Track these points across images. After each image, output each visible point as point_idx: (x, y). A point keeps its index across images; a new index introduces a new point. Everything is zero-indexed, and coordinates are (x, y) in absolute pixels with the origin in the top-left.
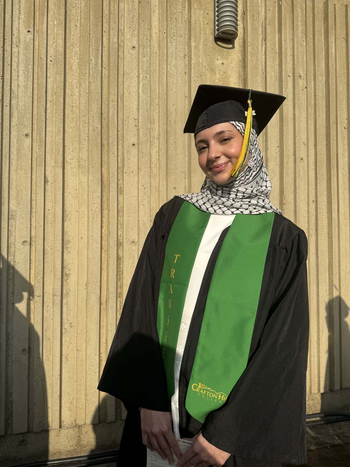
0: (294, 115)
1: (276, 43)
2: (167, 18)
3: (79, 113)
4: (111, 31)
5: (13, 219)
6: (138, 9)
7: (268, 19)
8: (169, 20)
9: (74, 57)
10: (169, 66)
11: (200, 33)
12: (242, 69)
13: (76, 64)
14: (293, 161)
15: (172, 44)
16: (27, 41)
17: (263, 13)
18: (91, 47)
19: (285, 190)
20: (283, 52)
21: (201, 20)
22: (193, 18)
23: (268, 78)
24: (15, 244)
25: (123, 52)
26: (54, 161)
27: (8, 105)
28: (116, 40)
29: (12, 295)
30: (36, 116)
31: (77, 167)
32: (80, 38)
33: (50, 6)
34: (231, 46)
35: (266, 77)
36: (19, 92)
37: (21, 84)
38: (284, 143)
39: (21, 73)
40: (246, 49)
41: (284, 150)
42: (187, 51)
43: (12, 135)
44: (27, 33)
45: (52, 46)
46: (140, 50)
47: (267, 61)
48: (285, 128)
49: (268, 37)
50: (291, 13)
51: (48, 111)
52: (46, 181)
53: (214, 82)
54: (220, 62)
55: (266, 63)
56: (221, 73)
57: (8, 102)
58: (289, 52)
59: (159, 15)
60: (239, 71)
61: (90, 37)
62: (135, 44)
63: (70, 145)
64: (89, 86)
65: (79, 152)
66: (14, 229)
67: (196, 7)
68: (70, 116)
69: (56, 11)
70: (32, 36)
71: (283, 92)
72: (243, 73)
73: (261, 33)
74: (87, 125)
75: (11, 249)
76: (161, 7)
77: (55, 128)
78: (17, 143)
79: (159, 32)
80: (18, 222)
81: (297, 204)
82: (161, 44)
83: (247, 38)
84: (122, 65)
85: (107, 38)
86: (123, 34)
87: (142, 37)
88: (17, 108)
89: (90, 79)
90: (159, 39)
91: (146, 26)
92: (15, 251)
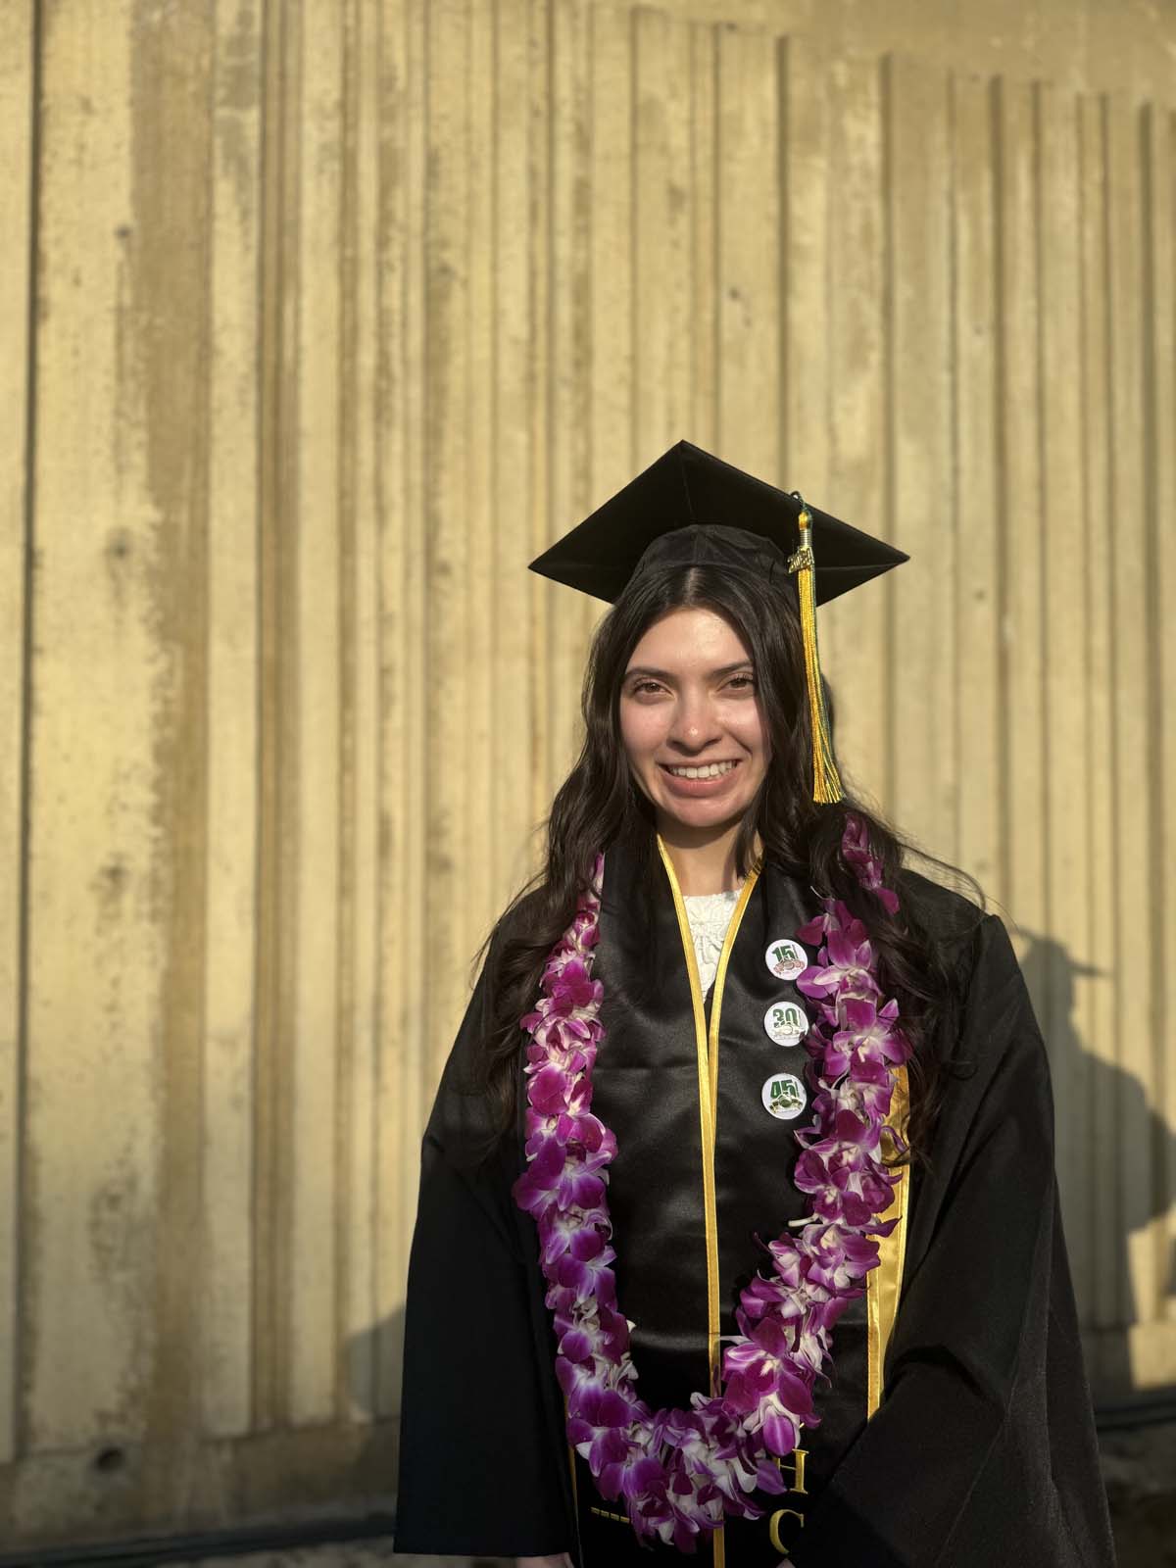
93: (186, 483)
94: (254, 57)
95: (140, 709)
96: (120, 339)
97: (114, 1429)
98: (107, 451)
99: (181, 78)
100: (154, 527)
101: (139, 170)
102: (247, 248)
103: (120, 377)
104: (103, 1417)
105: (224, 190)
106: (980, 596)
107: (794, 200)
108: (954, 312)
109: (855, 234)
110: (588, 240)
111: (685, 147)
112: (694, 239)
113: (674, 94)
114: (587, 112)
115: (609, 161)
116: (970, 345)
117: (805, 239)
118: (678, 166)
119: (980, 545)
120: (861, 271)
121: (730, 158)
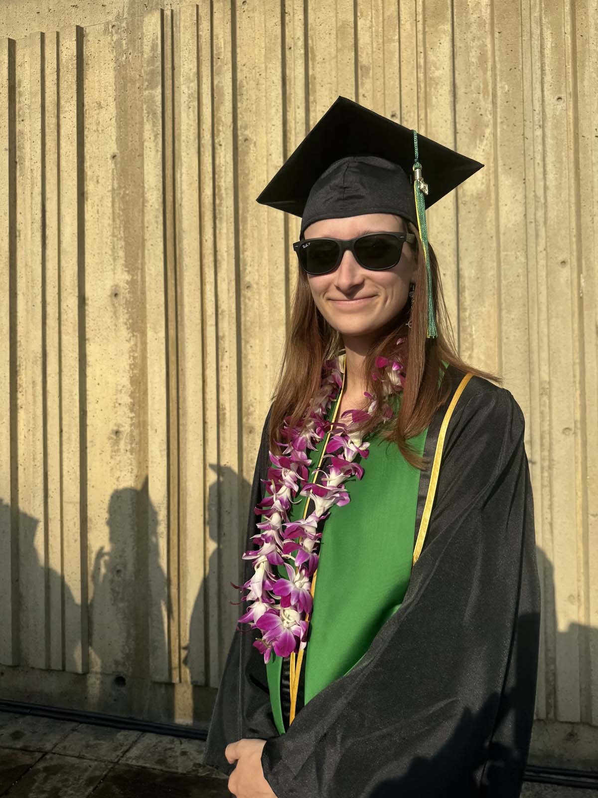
93: (139, 262)
94: (159, 63)
95: (124, 362)
96: (113, 202)
97: (120, 669)
98: (110, 252)
99: (134, 82)
100: (127, 282)
101: (119, 128)
102: (157, 151)
103: (114, 220)
104: (117, 663)
105: (148, 127)
106: (563, 262)
107: (430, 53)
108: (543, 91)
109: (474, 61)
110: (316, 107)
111: (369, 42)
112: (373, 91)
113: (362, 15)
114: (314, 40)
115: (325, 62)
116: (554, 109)
117: (437, 74)
118: (365, 53)
119: (563, 232)
120: (478, 82)
121: (391, 40)
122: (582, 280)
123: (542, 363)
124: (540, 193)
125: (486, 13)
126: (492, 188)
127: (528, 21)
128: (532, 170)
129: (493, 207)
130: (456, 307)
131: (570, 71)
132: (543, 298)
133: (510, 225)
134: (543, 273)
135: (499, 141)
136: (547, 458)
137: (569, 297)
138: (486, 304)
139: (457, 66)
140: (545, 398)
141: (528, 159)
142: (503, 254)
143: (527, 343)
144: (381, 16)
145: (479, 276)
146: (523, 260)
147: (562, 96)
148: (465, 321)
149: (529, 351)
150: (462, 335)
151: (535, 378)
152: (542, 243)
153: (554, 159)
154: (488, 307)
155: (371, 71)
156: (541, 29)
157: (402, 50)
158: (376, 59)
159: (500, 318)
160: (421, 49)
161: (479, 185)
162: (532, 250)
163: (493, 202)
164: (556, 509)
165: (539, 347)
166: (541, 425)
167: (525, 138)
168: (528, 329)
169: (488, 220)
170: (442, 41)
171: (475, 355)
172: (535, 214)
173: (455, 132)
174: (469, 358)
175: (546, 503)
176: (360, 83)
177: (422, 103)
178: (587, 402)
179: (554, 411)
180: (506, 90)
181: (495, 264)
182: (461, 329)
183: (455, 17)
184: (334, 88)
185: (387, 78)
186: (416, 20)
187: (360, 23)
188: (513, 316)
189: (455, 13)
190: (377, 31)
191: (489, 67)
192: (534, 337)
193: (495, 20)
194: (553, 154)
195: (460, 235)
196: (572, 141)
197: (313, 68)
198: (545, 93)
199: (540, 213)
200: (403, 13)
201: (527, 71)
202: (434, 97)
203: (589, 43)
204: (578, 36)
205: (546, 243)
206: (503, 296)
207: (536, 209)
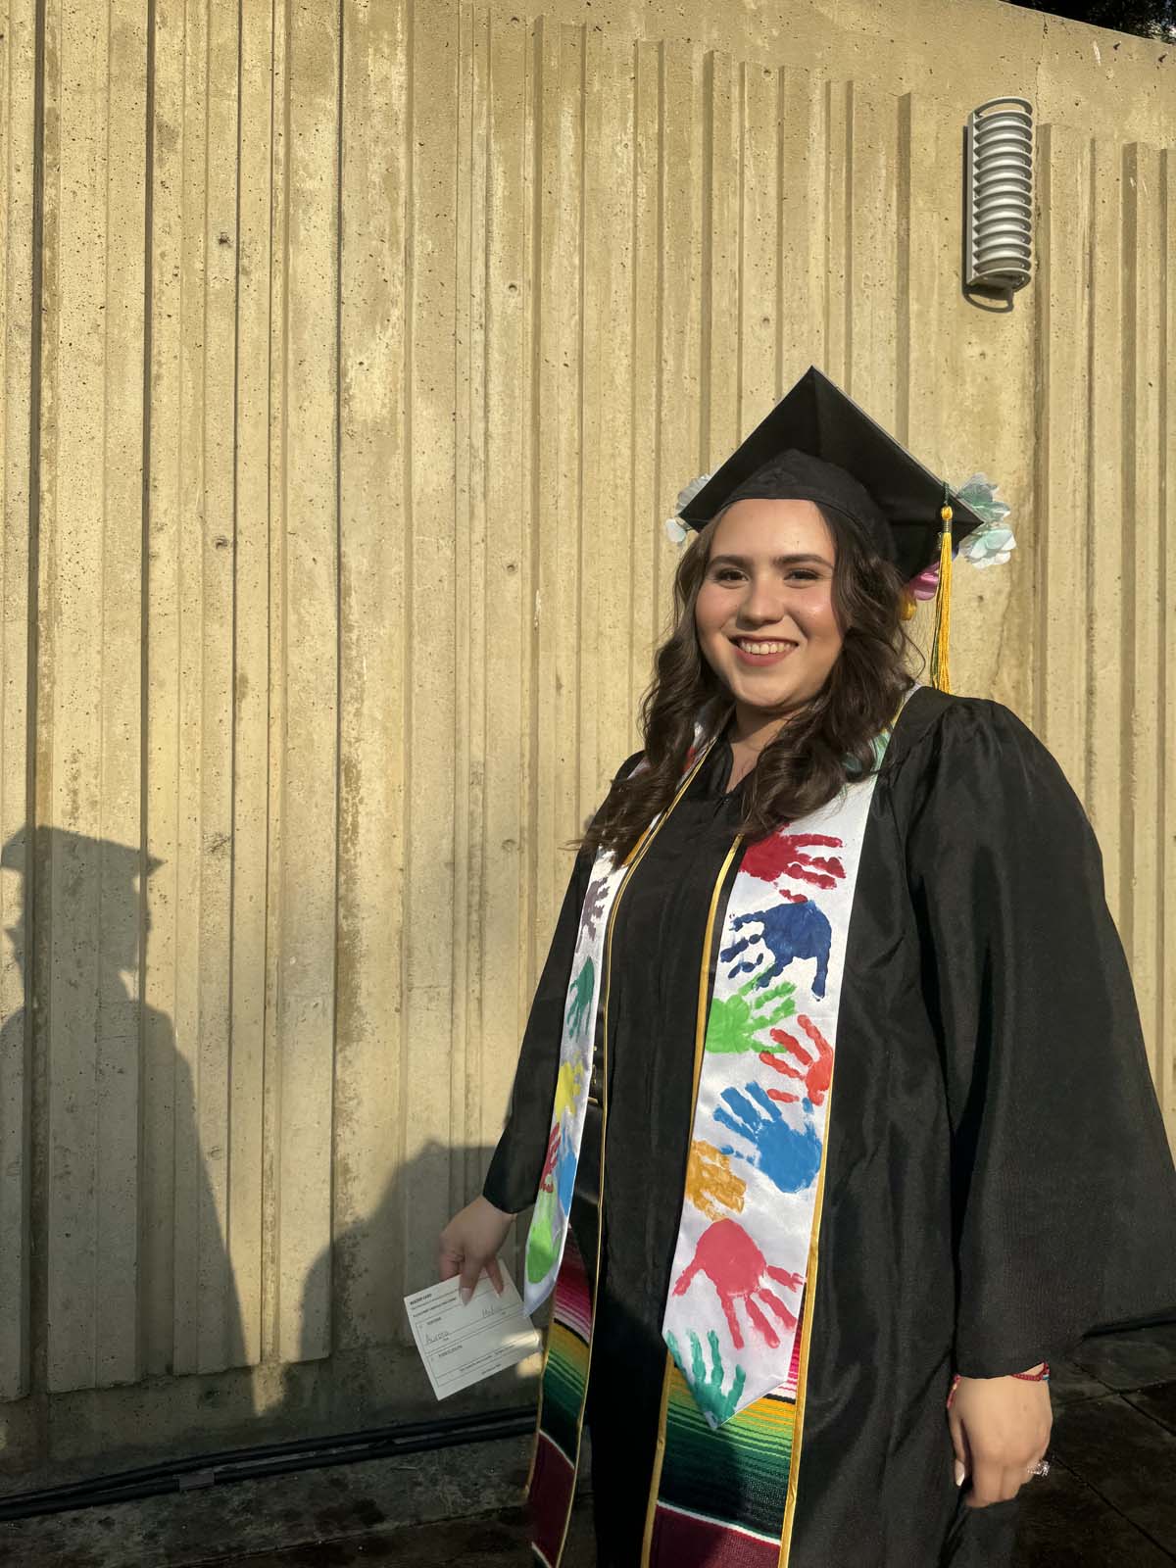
0: (1162, 492)
1: (1117, 293)
2: (849, 238)
3: (633, 505)
4: (713, 279)
5: (479, 783)
6: (774, 214)
7: (1099, 228)
8: (855, 242)
9: (617, 352)
10: (854, 371)
11: (932, 275)
12: (1032, 368)
13: (622, 369)
14: (1156, 617)
15: (863, 310)
16: (509, 312)
17: (1086, 208)
18: (665, 327)
19: (1138, 696)
20: (1138, 319)
21: (935, 238)
22: (913, 236)
23: (1097, 392)
24: (483, 849)
25: (740, 333)
26: (575, 635)
27: (466, 489)
28: (725, 303)
29: (477, 979)
30: (529, 516)
31: (625, 647)
32: (634, 300)
33: (565, 217)
34: (1003, 304)
35: (1091, 389)
36: (491, 453)
37: (496, 429)
38: (1137, 571)
39: (494, 401)
40: (1044, 316)
41: (1137, 588)
42: (894, 322)
43: (473, 568)
44: (509, 293)
45: (569, 325)
46: (785, 329)
47: (1096, 344)
48: (1139, 529)
49: (1099, 279)
50: (1158, 210)
51: (562, 503)
52: (559, 687)
53: (961, 403)
54: (975, 351)
55: (1091, 350)
56: (979, 380)
57: (466, 482)
58: (1153, 318)
59: (827, 229)
60: (1023, 375)
61: (660, 297)
62: (770, 309)
63: (610, 590)
64: (659, 433)
65: (632, 607)
66: (480, 810)
67: (921, 203)
68: (610, 512)
69: (577, 229)
70: (520, 298)
71: (1137, 430)
72: (1033, 379)
73: (1080, 270)
74: (651, 536)
75: (474, 861)
76: (834, 208)
77: (576, 545)
78: (485, 588)
79: (827, 277)
80: (491, 792)
81: (1168, 735)
82: (833, 309)
83: (1048, 286)
84: (735, 369)
85: (699, 296)
86: (740, 284)
87: (788, 295)
88: (485, 495)
89: (663, 414)
90: (827, 291)
91: (799, 263)
92: (483, 867)
106: (511, 567)
107: (296, 141)
108: (487, 267)
109: (377, 180)
110: (58, 176)
111: (176, 80)
112: (184, 181)
113: (164, 23)
114: (59, 37)
115: (81, 92)
116: (503, 303)
117: (310, 185)
118: (168, 102)
119: (512, 516)
120: (382, 221)
121: (222, 94)
122: (539, 601)
123: (474, 732)
124: (479, 442)
125: (399, 101)
126: (401, 417)
127: (468, 139)
128: (466, 398)
129: (401, 451)
130: (335, 622)
131: (531, 244)
132: (479, 624)
133: (429, 490)
134: (481, 582)
135: (413, 337)
136: (478, 889)
137: (519, 627)
138: (387, 623)
139: (345, 180)
140: (477, 790)
141: (460, 378)
142: (415, 538)
143: (452, 697)
144: (204, 38)
145: (375, 571)
146: (449, 553)
147: (517, 283)
148: (350, 648)
149: (455, 712)
150: (344, 671)
151: (464, 756)
152: (479, 527)
153: (500, 389)
154: (389, 628)
155: (180, 141)
156: (489, 161)
157: (243, 119)
158: (191, 121)
159: (409, 648)
160: (280, 128)
161: (378, 408)
162: (463, 539)
163: (401, 442)
164: (488, 975)
165: (471, 704)
166: (470, 835)
167: (457, 342)
168: (454, 673)
169: (393, 472)
170: (319, 127)
171: (365, 710)
172: (470, 479)
173: (339, 302)
174: (354, 715)
175: (474, 966)
176: (155, 156)
177: (279, 232)
178: (540, 798)
179: (490, 812)
180: (430, 249)
181: (402, 554)
182: (343, 661)
183: (345, 90)
184: (100, 152)
185: (213, 163)
186: (272, 70)
187: (160, 37)
188: (430, 649)
189: (345, 83)
190: (195, 66)
191: (402, 200)
192: (464, 687)
193: (415, 121)
194: (501, 379)
195: (342, 492)
196: (530, 363)
197: (53, 94)
198: (491, 270)
199: (478, 478)
200: (247, 47)
201: (464, 226)
202: (302, 227)
203: (559, 207)
204: (544, 190)
205: (486, 528)
206: (415, 612)
207: (472, 468)
